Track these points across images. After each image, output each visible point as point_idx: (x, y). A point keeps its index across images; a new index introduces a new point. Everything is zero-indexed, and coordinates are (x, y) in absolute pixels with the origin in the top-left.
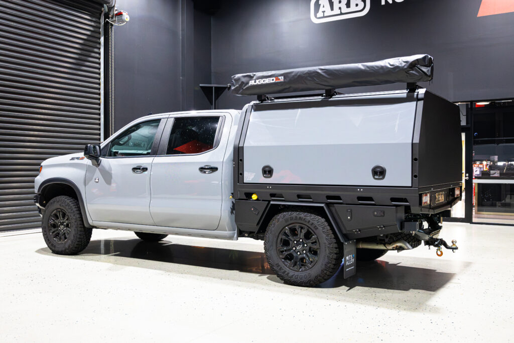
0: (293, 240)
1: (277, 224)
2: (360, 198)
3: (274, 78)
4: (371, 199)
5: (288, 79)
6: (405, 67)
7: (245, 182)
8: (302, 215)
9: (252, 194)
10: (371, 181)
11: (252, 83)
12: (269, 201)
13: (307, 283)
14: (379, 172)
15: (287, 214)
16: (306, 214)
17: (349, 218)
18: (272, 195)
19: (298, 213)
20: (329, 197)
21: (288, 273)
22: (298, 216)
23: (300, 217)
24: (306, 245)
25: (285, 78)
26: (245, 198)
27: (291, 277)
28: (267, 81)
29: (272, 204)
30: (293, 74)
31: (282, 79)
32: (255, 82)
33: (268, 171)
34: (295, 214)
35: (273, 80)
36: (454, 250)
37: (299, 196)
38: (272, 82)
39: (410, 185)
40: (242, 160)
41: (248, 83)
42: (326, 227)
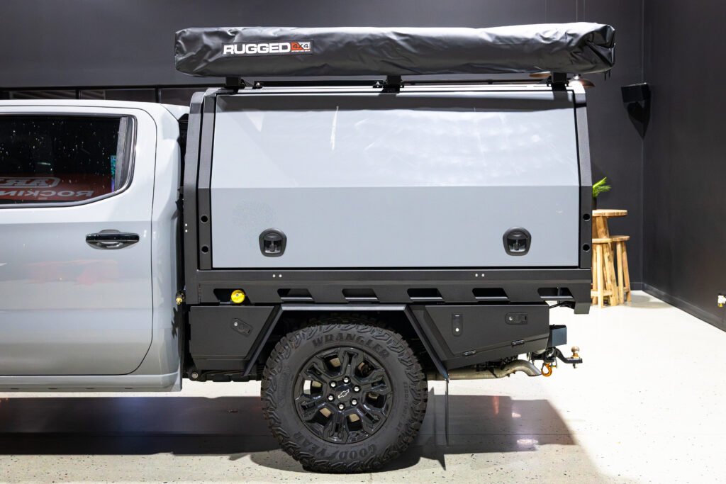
0: (328, 381)
1: (293, 351)
2: (477, 292)
3: (288, 44)
4: (500, 292)
5: (322, 49)
6: (573, 45)
7: (214, 266)
8: (354, 329)
9: (230, 291)
10: (502, 258)
11: (231, 49)
12: (278, 305)
13: (367, 465)
14: (517, 240)
15: (318, 331)
16: (361, 327)
17: (457, 330)
18: (283, 292)
19: (342, 326)
20: (412, 292)
21: (324, 450)
22: (345, 334)
23: (349, 335)
24: (357, 390)
25: (313, 45)
26: (215, 300)
27: (328, 458)
28: (270, 49)
29: (286, 312)
30: (334, 39)
31: (306, 47)
32: (240, 49)
33: (273, 242)
34: (336, 329)
35: (285, 47)
36: (576, 365)
37: (346, 293)
38: (281, 51)
39: (577, 264)
40: (207, 219)
41: (220, 50)
42: (405, 352)
